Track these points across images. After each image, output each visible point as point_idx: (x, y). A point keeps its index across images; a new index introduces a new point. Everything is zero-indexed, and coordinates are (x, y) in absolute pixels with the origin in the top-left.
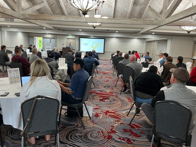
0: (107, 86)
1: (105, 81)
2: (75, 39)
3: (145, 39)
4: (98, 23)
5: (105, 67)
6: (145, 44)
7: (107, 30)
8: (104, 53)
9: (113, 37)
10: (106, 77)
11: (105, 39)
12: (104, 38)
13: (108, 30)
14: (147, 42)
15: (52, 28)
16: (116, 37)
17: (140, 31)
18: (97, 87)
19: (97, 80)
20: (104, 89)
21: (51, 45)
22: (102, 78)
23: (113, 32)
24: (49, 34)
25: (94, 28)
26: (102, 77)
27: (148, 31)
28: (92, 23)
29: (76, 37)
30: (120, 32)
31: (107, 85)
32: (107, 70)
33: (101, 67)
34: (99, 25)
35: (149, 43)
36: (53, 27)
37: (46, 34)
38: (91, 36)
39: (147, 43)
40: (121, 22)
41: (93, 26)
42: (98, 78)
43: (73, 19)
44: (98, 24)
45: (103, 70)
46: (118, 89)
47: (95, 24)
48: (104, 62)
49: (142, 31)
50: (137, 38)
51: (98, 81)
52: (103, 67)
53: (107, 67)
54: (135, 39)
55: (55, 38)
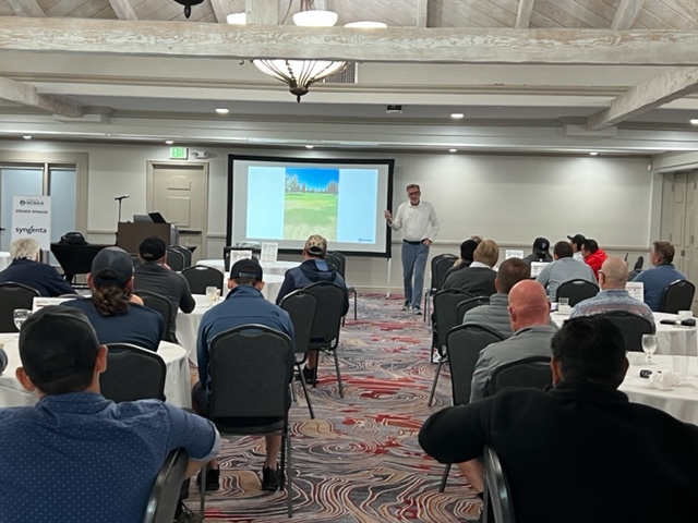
0: (375, 489)
1: (371, 445)
2: (201, 167)
3: (650, 158)
4: (321, 65)
5: (386, 342)
6: (650, 193)
7: (390, 107)
8: (388, 255)
9: (444, 152)
10: (379, 419)
11: (391, 163)
12: (387, 159)
13: (399, 107)
14: (665, 175)
15: (32, 101)
16: (461, 152)
17: (604, 111)
18: (301, 500)
19: (310, 444)
20: (353, 511)
21: (47, 207)
22: (350, 422)
23: (436, 117)
24: (37, 139)
25: (299, 93)
26: (352, 416)
27: (652, 107)
28: (280, 65)
29: (208, 155)
30: (477, 118)
31: (375, 482)
32: (400, 366)
33: (361, 344)
34: (332, 78)
35: (681, 186)
36: (45, 97)
37: (18, 139)
38: (304, 149)
39: (668, 185)
40: (462, 49)
41: (292, 83)
42: (325, 426)
43: (144, 40)
44: (320, 69)
45: (368, 363)
46: (450, 508)
47: (299, 70)
48: (386, 313)
49: (620, 111)
50: (599, 156)
51: (318, 449)
52: (375, 346)
53: (398, 344)
54: (586, 161)
55: (74, 166)
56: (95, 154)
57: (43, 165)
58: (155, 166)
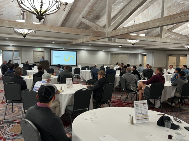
3: (109, 51)
8: (76, 66)
24: (12, 46)
29: (45, 49)
35: (114, 56)
39: (111, 55)
50: (104, 51)
55: (19, 51)
56: (23, 49)
57: (13, 51)
58: (35, 51)
